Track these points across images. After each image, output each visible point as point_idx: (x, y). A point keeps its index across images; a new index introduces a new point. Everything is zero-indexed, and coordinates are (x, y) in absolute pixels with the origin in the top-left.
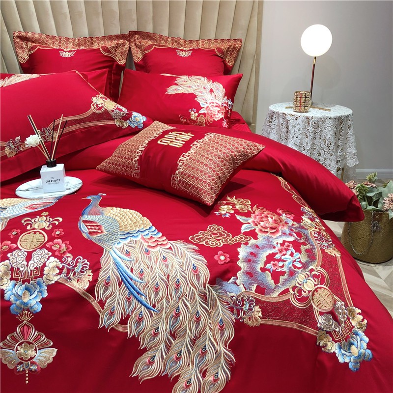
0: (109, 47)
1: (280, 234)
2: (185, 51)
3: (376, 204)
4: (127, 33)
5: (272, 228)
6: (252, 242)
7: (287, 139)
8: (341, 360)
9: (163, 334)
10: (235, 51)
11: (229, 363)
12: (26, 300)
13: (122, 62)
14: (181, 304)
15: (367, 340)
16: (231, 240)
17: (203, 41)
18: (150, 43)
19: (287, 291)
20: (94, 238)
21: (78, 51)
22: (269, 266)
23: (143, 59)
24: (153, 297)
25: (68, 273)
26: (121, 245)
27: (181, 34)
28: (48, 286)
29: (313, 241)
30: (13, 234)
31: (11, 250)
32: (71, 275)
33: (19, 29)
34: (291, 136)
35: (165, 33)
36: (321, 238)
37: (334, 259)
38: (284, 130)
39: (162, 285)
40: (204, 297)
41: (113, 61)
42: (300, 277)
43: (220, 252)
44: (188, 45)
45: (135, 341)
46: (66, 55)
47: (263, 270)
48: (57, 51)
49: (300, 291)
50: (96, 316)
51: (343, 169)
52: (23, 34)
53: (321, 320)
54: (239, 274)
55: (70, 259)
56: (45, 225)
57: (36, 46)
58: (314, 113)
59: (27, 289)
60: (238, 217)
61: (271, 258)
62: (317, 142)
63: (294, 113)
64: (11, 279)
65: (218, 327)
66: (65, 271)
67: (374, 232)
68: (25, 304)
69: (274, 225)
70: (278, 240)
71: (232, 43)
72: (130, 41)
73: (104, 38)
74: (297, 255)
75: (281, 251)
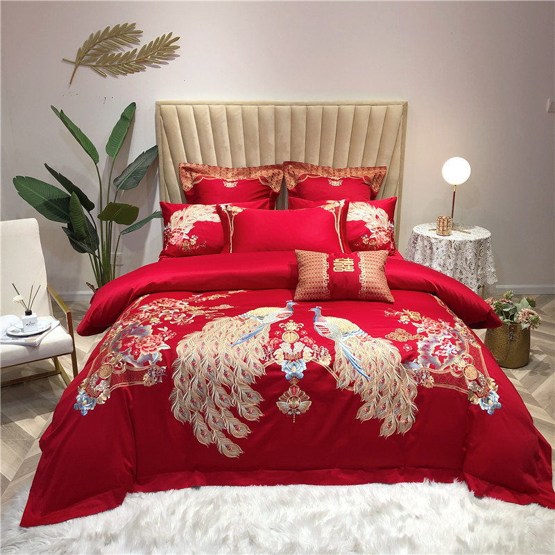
0: (266, 176)
1: (442, 334)
2: (337, 181)
3: (512, 318)
4: (281, 163)
5: (436, 331)
6: (425, 338)
7: (431, 259)
8: (483, 408)
9: (375, 393)
10: (380, 178)
11: (414, 411)
12: (294, 372)
13: (277, 190)
14: (385, 375)
15: (498, 397)
16: (412, 338)
17: (351, 169)
18: (302, 172)
19: (448, 367)
20: (326, 336)
21: (239, 181)
22: (437, 353)
23: (296, 187)
24: (368, 371)
25: (317, 356)
26: (344, 340)
27: (330, 163)
28: (306, 363)
29: (463, 338)
30: (278, 333)
31: (281, 343)
32: (319, 357)
33: (183, 160)
34: (435, 257)
35: (316, 163)
36: (468, 337)
37: (477, 349)
38: (429, 251)
39: (373, 363)
40: (398, 371)
41: (271, 189)
42: (456, 360)
43: (406, 345)
44: (337, 174)
45: (358, 396)
46: (230, 185)
47: (433, 355)
48: (221, 182)
49: (457, 368)
50: (335, 382)
51: (483, 286)
52: (188, 165)
53: (470, 385)
54: (419, 357)
55: (317, 348)
56: (295, 328)
57: (201, 177)
58: (456, 236)
59: (294, 365)
60: (414, 324)
61: (437, 348)
62: (459, 263)
63: (438, 237)
64: (285, 359)
65: (407, 390)
66: (315, 354)
67: (511, 341)
68: (293, 373)
69: (438, 329)
70: (441, 338)
71: (377, 171)
72: (284, 170)
73: (261, 168)
74: (453, 347)
75: (443, 344)
